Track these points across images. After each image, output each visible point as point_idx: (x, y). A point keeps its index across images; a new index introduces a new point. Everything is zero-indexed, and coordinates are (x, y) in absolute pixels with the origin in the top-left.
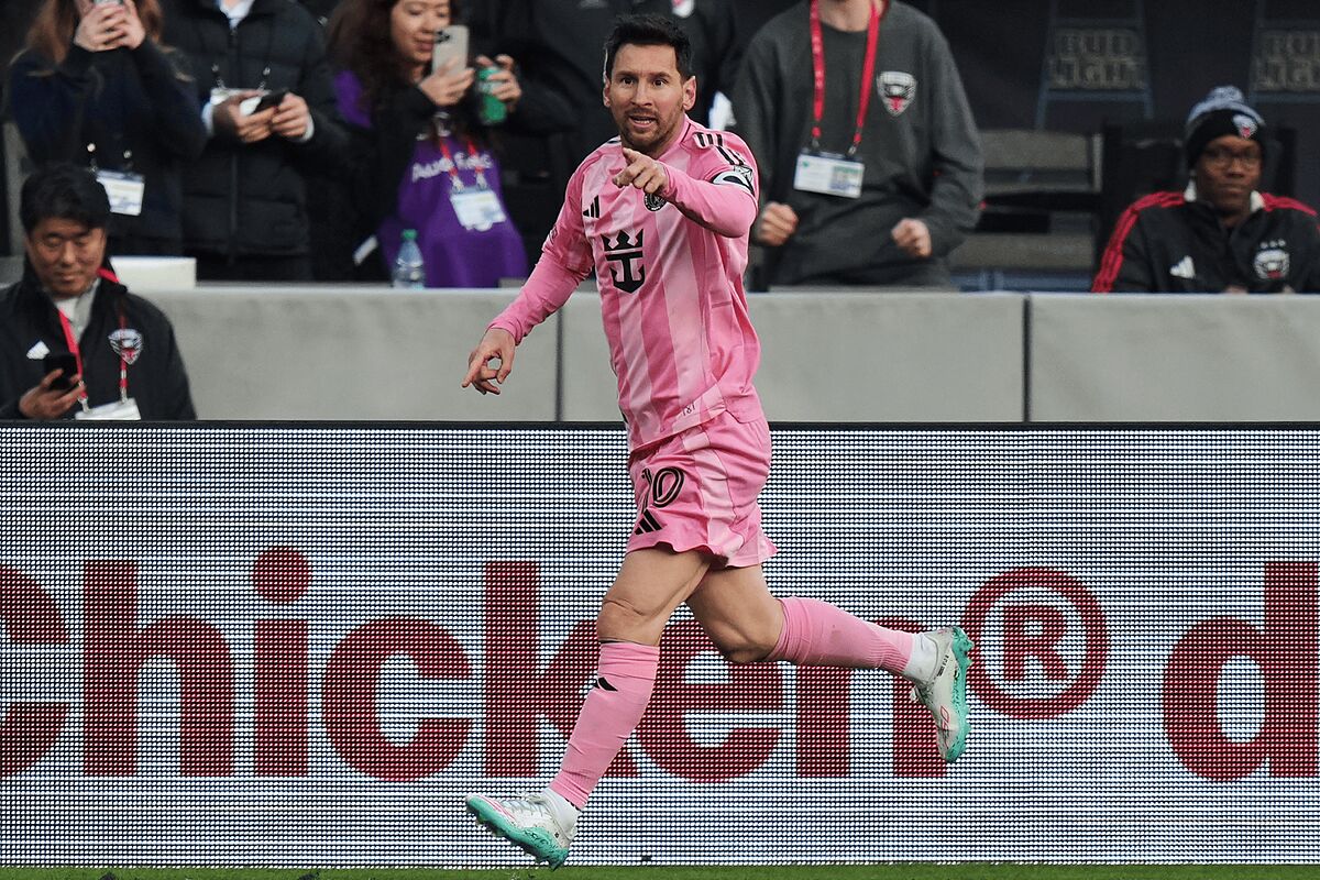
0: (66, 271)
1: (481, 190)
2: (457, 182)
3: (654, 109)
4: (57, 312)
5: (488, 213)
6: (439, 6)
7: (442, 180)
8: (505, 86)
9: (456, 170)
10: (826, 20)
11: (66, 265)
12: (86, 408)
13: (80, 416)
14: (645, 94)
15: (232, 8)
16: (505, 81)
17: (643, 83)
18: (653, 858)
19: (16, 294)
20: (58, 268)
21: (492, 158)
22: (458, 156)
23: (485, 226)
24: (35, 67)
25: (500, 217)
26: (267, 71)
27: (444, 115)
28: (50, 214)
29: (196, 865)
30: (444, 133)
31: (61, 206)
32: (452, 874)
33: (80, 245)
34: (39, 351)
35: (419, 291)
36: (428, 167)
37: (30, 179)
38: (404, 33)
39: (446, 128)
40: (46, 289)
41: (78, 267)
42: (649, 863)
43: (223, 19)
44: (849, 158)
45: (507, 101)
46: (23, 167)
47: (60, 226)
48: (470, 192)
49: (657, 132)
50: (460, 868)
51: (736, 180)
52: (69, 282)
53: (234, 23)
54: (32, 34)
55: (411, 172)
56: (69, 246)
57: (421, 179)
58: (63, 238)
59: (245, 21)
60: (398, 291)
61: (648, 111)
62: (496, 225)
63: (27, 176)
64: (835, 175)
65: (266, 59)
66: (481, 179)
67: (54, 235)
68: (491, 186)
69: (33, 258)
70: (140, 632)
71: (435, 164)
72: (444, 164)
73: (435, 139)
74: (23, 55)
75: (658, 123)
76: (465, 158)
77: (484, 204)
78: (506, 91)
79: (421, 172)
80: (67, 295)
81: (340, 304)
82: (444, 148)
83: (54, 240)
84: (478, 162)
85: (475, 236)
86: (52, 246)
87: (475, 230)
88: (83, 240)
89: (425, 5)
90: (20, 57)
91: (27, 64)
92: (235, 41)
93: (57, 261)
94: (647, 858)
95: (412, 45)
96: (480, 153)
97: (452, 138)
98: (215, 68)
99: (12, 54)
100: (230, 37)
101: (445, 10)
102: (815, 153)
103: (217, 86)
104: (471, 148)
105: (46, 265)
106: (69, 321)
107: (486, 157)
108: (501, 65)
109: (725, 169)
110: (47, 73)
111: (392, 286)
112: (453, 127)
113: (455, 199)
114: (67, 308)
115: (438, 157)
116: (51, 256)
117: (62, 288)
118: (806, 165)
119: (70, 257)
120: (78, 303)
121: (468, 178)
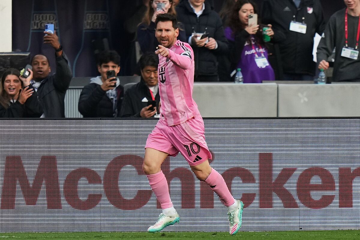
0: (152, 79)
1: (263, 57)
2: (256, 56)
3: (167, 37)
4: (149, 90)
5: (264, 64)
6: (251, 10)
7: (252, 55)
8: (270, 32)
9: (256, 53)
10: (349, 13)
11: (151, 78)
12: (157, 114)
13: (155, 117)
14: (164, 34)
15: (198, 13)
16: (270, 31)
17: (164, 31)
18: (303, 229)
19: (139, 85)
20: (149, 79)
21: (265, 50)
22: (257, 49)
23: (264, 67)
24: (143, 27)
25: (268, 64)
26: (206, 28)
27: (253, 38)
28: (148, 65)
29: (186, 231)
30: (253, 43)
31: (150, 63)
32: (251, 233)
33: (155, 73)
34: (145, 100)
35: (241, 84)
36: (249, 52)
37: (142, 56)
38: (242, 17)
39: (254, 42)
40: (146, 84)
41: (155, 78)
42: (301, 230)
43: (195, 15)
44: (355, 50)
45: (271, 36)
46: (140, 53)
47: (150, 68)
48: (260, 58)
49: (169, 43)
50: (253, 231)
51: (186, 55)
52: (153, 82)
53: (198, 16)
54: (143, 19)
55: (244, 53)
56: (153, 73)
57: (247, 54)
58: (151, 71)
59: (201, 16)
60: (236, 84)
61: (165, 38)
62: (266, 66)
63: (141, 55)
64: (351, 53)
65: (206, 25)
66: (263, 55)
67: (149, 70)
68: (265, 56)
69: (143, 77)
70: (171, 172)
71: (251, 51)
72: (253, 51)
73: (251, 44)
74: (141, 24)
75: (169, 41)
76: (258, 50)
77: (263, 61)
78: (270, 34)
79: (247, 53)
80: (152, 86)
81: (221, 87)
82: (253, 47)
83: (149, 72)
84: (261, 50)
85: (262, 69)
86: (148, 73)
87: (261, 68)
88: (156, 71)
89: (247, 10)
90: (140, 25)
91: (142, 26)
92: (198, 21)
93: (149, 77)
94: (301, 229)
95: (245, 20)
96: (262, 48)
97: (255, 44)
98: (193, 28)
99: (138, 24)
100: (197, 20)
101: (252, 11)
102: (347, 48)
103: (193, 32)
104: (260, 47)
105: (147, 78)
106: (152, 92)
107: (263, 49)
108: (268, 27)
109: (184, 52)
110: (146, 29)
111: (235, 83)
112: (256, 42)
113: (256, 60)
114: (152, 89)
115: (251, 49)
116: (148, 75)
117: (151, 84)
118: (344, 50)
119: (153, 76)
120: (155, 88)
121: (259, 55)
